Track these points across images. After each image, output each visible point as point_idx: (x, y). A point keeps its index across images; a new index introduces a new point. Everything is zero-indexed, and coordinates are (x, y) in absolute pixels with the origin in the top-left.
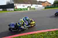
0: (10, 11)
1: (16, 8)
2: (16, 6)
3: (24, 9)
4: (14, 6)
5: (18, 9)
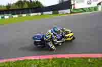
0: (63, 14)
1: (74, 8)
2: (74, 4)
3: (89, 8)
4: (71, 5)
5: (77, 10)
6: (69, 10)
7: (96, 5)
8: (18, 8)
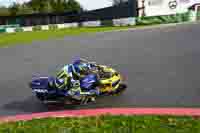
1: (143, 15)
6: (134, 19)
7: (186, 11)
8: (33, 12)
